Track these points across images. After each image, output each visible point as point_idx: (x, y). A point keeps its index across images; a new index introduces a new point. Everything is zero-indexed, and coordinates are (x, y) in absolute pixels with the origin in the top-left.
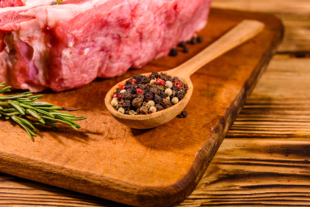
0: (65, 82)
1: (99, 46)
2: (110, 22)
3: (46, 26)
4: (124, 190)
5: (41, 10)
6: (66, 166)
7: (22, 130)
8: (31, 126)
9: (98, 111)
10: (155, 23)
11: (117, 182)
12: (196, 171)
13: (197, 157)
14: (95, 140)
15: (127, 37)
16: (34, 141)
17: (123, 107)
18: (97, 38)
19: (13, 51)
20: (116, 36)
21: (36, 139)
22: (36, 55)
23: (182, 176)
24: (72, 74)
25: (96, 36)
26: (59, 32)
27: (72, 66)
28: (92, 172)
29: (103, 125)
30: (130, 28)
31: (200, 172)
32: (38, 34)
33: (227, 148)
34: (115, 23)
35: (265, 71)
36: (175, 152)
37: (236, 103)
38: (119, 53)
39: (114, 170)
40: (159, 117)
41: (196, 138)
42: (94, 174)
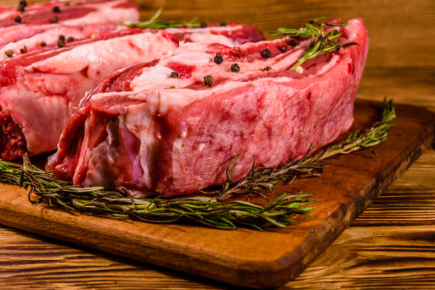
0: (175, 183)
2: (233, 115)
3: (157, 112)
5: (153, 93)
6: (166, 240)
10: (286, 116)
13: (307, 239)
15: (252, 133)
18: (216, 134)
20: (238, 132)
22: (143, 149)
24: (184, 174)
26: (171, 118)
27: (184, 162)
30: (256, 121)
32: (147, 122)
34: (239, 116)
39: (215, 245)
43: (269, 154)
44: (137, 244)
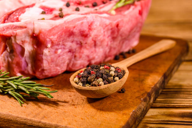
0: (45, 72)
1: (68, 48)
2: (75, 33)
3: (33, 33)
5: (30, 23)
6: (43, 121)
7: (15, 100)
8: (21, 96)
9: (66, 90)
12: (131, 124)
13: (132, 115)
14: (63, 106)
15: (86, 43)
16: (22, 106)
17: (82, 82)
18: (66, 43)
19: (12, 51)
20: (79, 42)
21: (23, 105)
22: (26, 53)
24: (50, 66)
25: (65, 42)
26: (42, 37)
27: (50, 61)
28: (59, 124)
29: (69, 97)
30: (88, 37)
31: (134, 125)
32: (28, 39)
33: (152, 114)
34: (78, 33)
35: (177, 70)
36: (117, 113)
37: (158, 85)
38: (81, 54)
39: (75, 123)
40: (106, 88)
41: (131, 104)
42: (61, 125)
43: (95, 55)
44: (25, 124)
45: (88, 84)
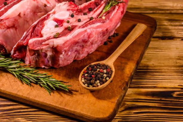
0: (60, 65)
1: (75, 50)
3: (53, 47)
4: (88, 118)
5: (51, 41)
9: (75, 79)
11: (86, 115)
12: (116, 109)
13: (117, 103)
14: (75, 95)
15: (86, 45)
17: (87, 84)
19: (39, 55)
21: (51, 94)
22: (48, 56)
23: (110, 112)
25: (73, 47)
26: (58, 49)
27: (63, 60)
28: (76, 111)
29: (78, 86)
30: (88, 42)
32: (49, 49)
33: (129, 93)
37: (133, 74)
38: (83, 52)
39: (84, 110)
41: (116, 93)
45: (91, 85)
